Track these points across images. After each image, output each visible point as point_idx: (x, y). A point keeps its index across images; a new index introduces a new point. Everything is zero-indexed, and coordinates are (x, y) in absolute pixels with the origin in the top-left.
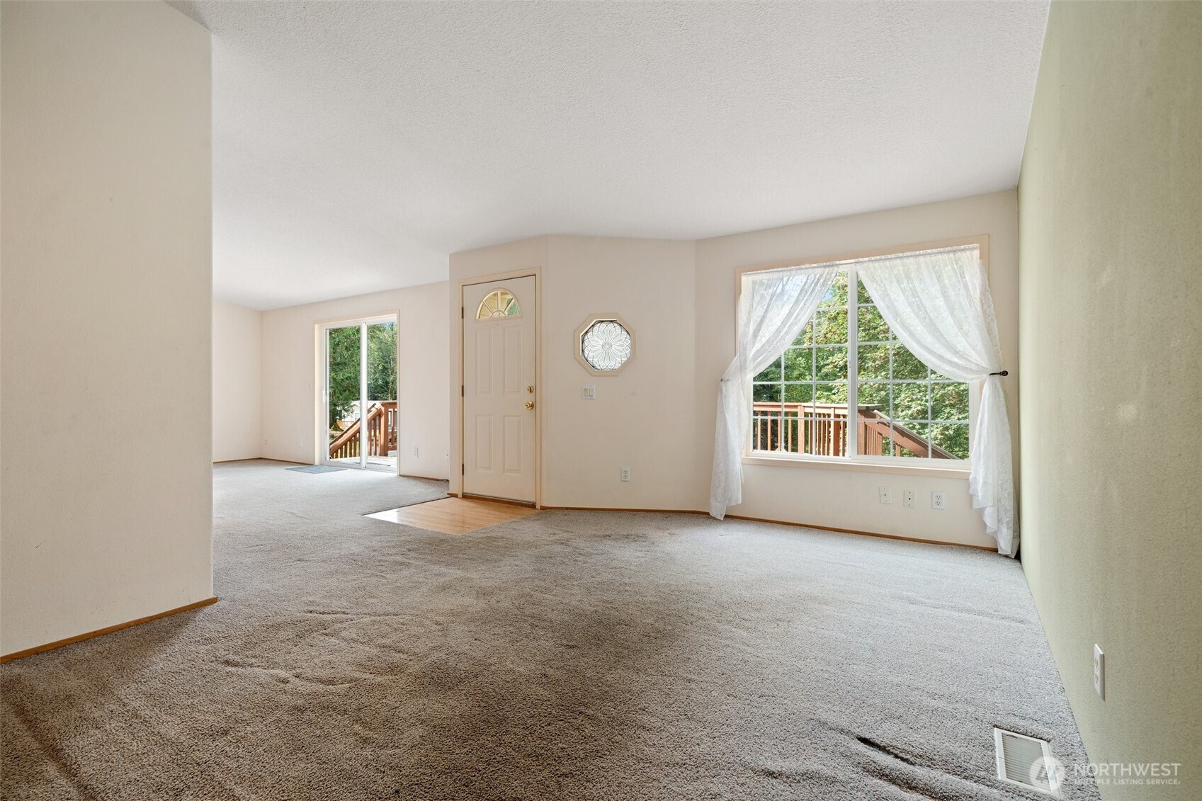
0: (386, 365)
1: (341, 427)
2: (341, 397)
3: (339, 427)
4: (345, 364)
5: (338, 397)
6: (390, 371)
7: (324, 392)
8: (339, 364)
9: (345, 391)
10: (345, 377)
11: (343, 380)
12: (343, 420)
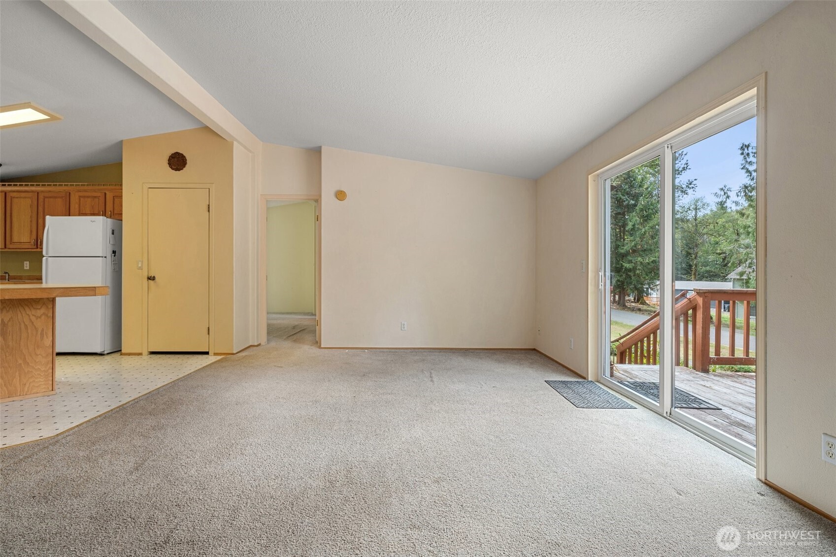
0: (689, 251)
1: (647, 302)
2: (647, 278)
3: (645, 302)
4: (651, 250)
5: (644, 278)
6: (694, 256)
7: (601, 274)
8: (645, 250)
9: (651, 272)
10: (650, 261)
11: (649, 264)
12: (650, 296)
